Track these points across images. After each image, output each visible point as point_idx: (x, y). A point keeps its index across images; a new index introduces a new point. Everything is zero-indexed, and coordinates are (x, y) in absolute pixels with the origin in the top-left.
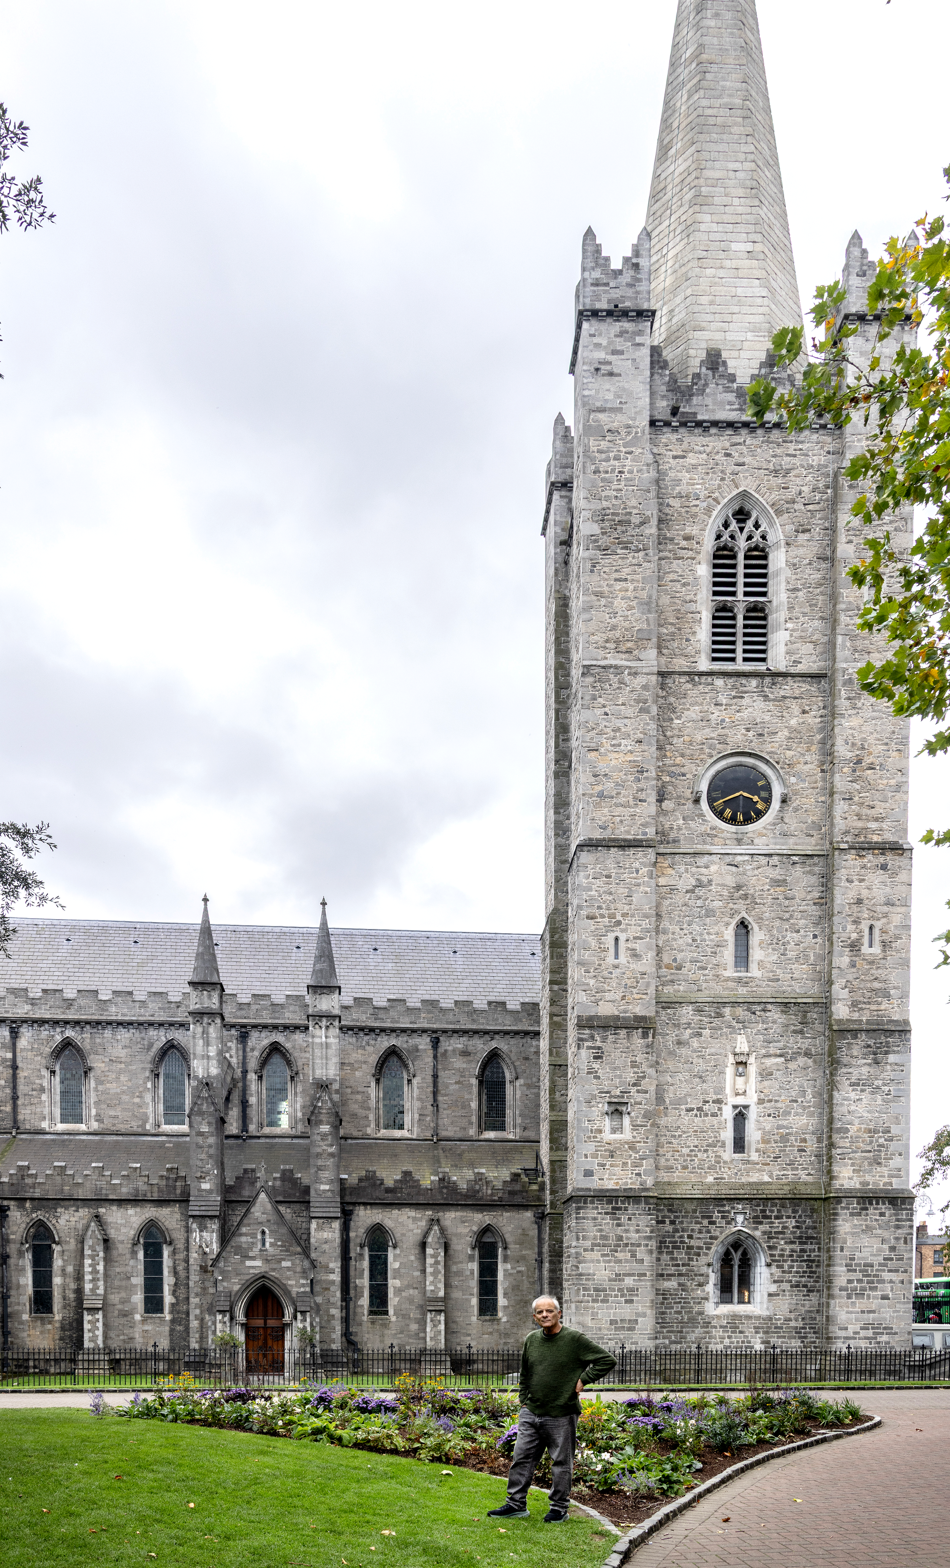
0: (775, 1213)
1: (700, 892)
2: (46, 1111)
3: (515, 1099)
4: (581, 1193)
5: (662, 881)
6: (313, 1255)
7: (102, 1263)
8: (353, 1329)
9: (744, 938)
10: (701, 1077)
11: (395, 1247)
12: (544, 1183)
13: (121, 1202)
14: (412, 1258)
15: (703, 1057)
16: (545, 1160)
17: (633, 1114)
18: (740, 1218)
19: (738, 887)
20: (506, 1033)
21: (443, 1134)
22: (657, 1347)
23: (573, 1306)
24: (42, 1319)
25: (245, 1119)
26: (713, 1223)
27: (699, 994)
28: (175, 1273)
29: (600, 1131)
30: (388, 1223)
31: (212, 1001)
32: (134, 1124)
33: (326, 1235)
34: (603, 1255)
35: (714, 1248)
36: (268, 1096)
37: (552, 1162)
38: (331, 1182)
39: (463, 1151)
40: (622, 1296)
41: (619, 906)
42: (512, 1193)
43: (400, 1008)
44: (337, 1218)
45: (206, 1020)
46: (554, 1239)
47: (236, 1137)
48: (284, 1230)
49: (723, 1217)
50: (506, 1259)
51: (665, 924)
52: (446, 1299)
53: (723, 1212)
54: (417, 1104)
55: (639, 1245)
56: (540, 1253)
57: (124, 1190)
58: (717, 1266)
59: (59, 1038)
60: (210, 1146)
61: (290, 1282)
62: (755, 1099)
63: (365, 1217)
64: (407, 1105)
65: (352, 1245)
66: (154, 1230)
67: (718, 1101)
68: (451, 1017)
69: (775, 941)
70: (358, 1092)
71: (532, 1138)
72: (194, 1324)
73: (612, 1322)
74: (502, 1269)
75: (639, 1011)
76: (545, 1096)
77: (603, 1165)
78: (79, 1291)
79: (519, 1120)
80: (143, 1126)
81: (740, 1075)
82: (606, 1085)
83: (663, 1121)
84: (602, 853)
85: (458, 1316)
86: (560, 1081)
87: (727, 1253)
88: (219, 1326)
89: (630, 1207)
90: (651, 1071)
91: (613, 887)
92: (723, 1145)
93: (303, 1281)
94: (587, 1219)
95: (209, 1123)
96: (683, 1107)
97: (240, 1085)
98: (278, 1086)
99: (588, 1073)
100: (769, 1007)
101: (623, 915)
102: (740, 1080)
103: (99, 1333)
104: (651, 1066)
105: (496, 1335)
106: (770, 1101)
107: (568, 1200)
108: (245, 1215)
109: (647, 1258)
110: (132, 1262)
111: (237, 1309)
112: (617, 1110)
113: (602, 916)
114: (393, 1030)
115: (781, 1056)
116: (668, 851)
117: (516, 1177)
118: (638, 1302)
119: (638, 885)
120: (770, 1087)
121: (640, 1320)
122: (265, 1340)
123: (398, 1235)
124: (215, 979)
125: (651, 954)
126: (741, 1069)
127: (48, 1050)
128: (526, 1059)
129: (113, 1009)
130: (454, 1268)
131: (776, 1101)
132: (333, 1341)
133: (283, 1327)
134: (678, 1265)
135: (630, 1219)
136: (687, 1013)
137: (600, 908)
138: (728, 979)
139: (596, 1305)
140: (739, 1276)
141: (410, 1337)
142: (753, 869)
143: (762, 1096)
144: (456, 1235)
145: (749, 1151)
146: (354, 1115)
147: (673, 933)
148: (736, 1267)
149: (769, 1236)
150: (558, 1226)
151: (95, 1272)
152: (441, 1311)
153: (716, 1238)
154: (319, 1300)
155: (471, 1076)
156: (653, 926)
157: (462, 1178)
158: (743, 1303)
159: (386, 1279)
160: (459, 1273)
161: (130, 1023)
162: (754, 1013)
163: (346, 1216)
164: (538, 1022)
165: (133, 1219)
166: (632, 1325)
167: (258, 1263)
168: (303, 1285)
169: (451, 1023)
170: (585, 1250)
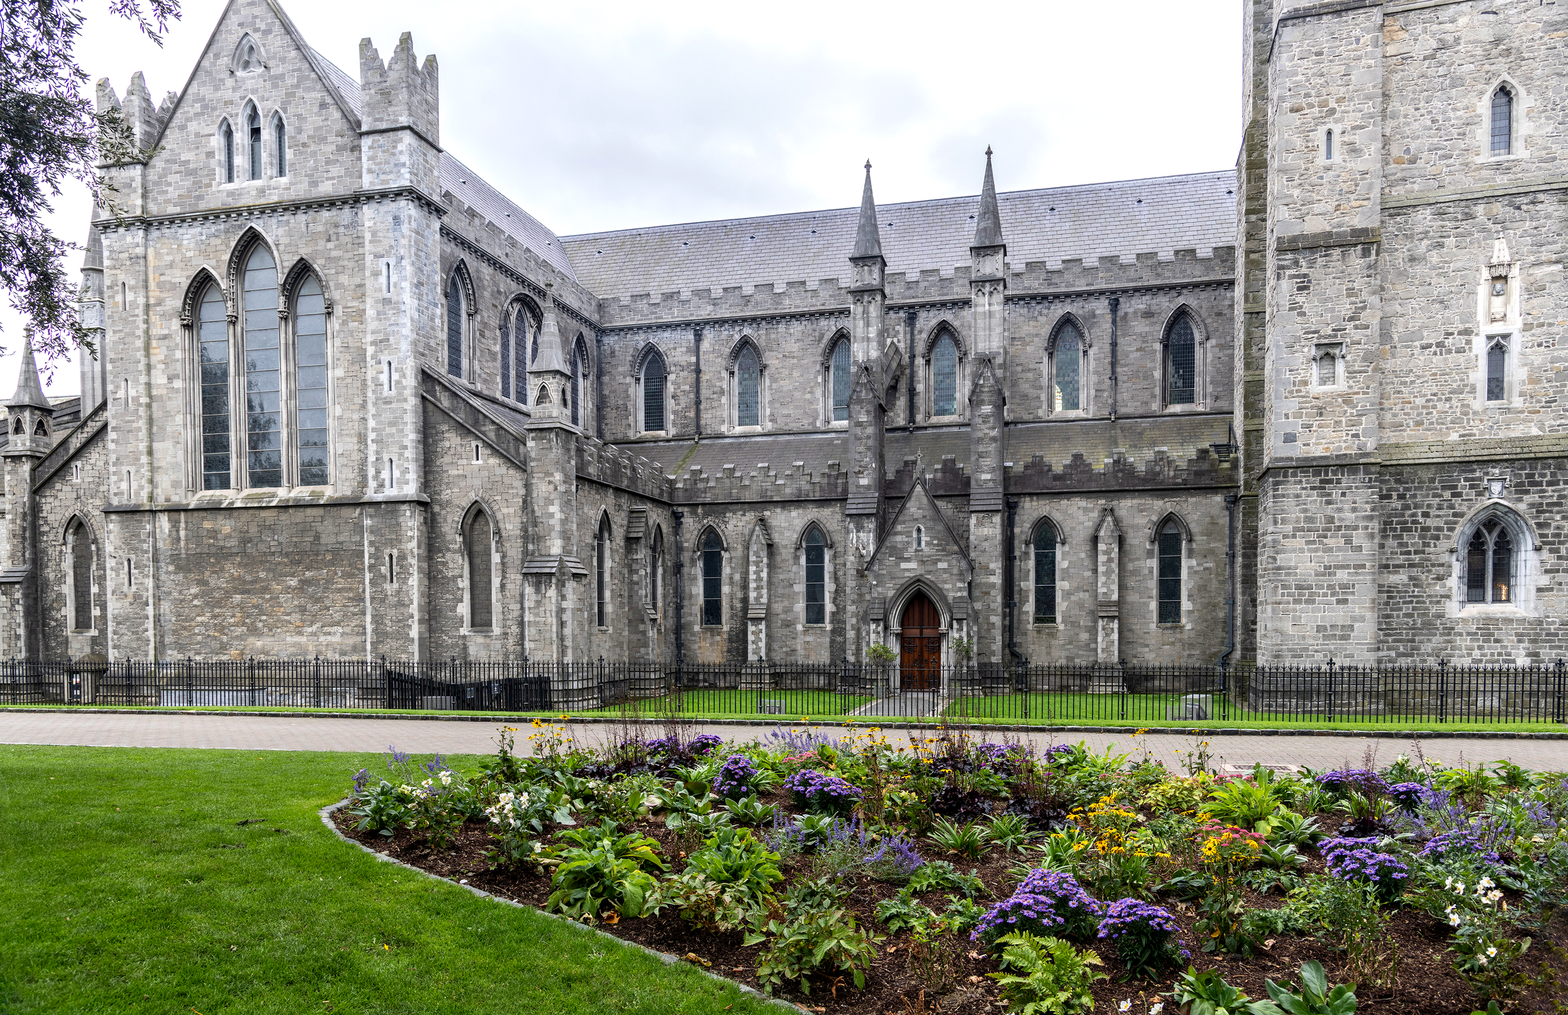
0: (1548, 478)
1: (1442, 56)
2: (725, 414)
3: (1205, 364)
4: (1280, 464)
5: (1391, 50)
6: (973, 555)
7: (765, 570)
8: (1017, 639)
9: (1505, 109)
10: (1441, 302)
11: (1063, 543)
12: (1237, 459)
13: (785, 504)
14: (1083, 555)
15: (1445, 275)
16: (1239, 432)
17: (1348, 358)
18: (1496, 487)
19: (1497, 42)
20: (1196, 285)
21: (1122, 411)
22: (1379, 661)
23: (1269, 608)
24: (712, 630)
25: (912, 408)
26: (1459, 495)
27: (1441, 192)
28: (836, 579)
29: (1305, 383)
30: (1056, 516)
31: (872, 277)
32: (805, 422)
33: (986, 531)
34: (1308, 543)
35: (1459, 529)
36: (936, 382)
37: (1247, 433)
38: (993, 470)
39: (1145, 429)
40: (1333, 595)
41: (1332, 89)
42: (1199, 474)
43: (1076, 269)
44: (998, 511)
45: (866, 298)
46: (1249, 528)
47: (903, 429)
48: (940, 527)
49: (1472, 487)
50: (1191, 554)
51: (1395, 105)
52: (1120, 603)
53: (1473, 479)
54: (1094, 379)
55: (1356, 528)
56: (1232, 546)
57: (788, 491)
58: (1463, 552)
59: (737, 337)
60: (868, 437)
61: (946, 586)
62: (1519, 324)
63: (1031, 510)
64: (1082, 381)
65: (1016, 542)
66: (816, 532)
67: (1467, 332)
68: (1132, 273)
69: (1550, 106)
70: (1029, 370)
71: (1225, 409)
72: (851, 634)
73: (1319, 629)
74: (1187, 565)
75: (1359, 222)
76: (1239, 353)
77: (1309, 426)
78: (745, 600)
79: (1210, 389)
80: (813, 423)
81: (1498, 295)
82: (1313, 322)
83: (1389, 365)
84: (1311, 23)
85: (1135, 624)
86: (1257, 332)
87: (1478, 535)
88: (873, 636)
89: (1344, 479)
90: (1374, 300)
91: (1325, 67)
92: (1473, 390)
93: (960, 585)
94: (1288, 496)
95: (868, 412)
96: (1417, 343)
97: (908, 371)
98: (947, 370)
99: (1291, 309)
100: (1541, 197)
101: (1338, 101)
102: (1498, 302)
103: (762, 644)
104: (1374, 293)
105: (1178, 645)
106: (1542, 325)
107: (1264, 474)
108: (900, 511)
109: (1366, 545)
110: (795, 568)
111: (891, 618)
112: (1327, 353)
113: (1311, 106)
114: (1068, 295)
115: (1557, 262)
116: (1400, 9)
117: (1203, 454)
118: (1354, 602)
119: (1359, 58)
120: (1542, 307)
121: (1356, 625)
122: (922, 651)
123: (1067, 530)
124: (876, 252)
125: (1375, 146)
126: (1498, 286)
127: (728, 351)
128: (1219, 314)
129: (787, 302)
130: (1130, 567)
131: (1550, 325)
132: (993, 653)
133: (940, 637)
134: (1409, 553)
135: (1344, 494)
136: (1423, 218)
137: (1307, 95)
138: (1482, 166)
139: (1298, 607)
140: (1494, 565)
141: (1079, 648)
142: (1519, 13)
143: (1530, 319)
144: (1132, 527)
145: (1510, 396)
146: (1025, 396)
147: (1406, 116)
148: (1491, 553)
149: (1539, 508)
150: (1252, 512)
151: (759, 579)
152: (1114, 617)
153: (1462, 515)
154: (978, 606)
155: (1154, 341)
156: (1379, 108)
157: (1140, 459)
158: (1500, 601)
159: (1054, 581)
160: (1136, 572)
161: (803, 315)
162: (1519, 208)
163: (1010, 509)
164: (1233, 269)
165: (796, 522)
166: (1345, 632)
167: (913, 565)
168: (960, 590)
169: (1132, 281)
170: (1285, 537)
